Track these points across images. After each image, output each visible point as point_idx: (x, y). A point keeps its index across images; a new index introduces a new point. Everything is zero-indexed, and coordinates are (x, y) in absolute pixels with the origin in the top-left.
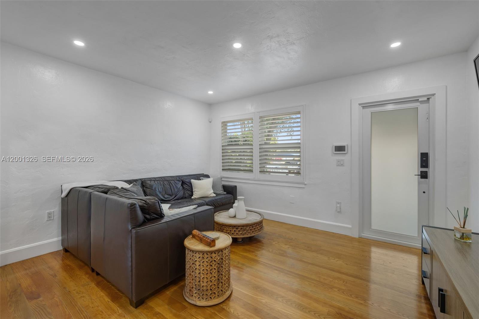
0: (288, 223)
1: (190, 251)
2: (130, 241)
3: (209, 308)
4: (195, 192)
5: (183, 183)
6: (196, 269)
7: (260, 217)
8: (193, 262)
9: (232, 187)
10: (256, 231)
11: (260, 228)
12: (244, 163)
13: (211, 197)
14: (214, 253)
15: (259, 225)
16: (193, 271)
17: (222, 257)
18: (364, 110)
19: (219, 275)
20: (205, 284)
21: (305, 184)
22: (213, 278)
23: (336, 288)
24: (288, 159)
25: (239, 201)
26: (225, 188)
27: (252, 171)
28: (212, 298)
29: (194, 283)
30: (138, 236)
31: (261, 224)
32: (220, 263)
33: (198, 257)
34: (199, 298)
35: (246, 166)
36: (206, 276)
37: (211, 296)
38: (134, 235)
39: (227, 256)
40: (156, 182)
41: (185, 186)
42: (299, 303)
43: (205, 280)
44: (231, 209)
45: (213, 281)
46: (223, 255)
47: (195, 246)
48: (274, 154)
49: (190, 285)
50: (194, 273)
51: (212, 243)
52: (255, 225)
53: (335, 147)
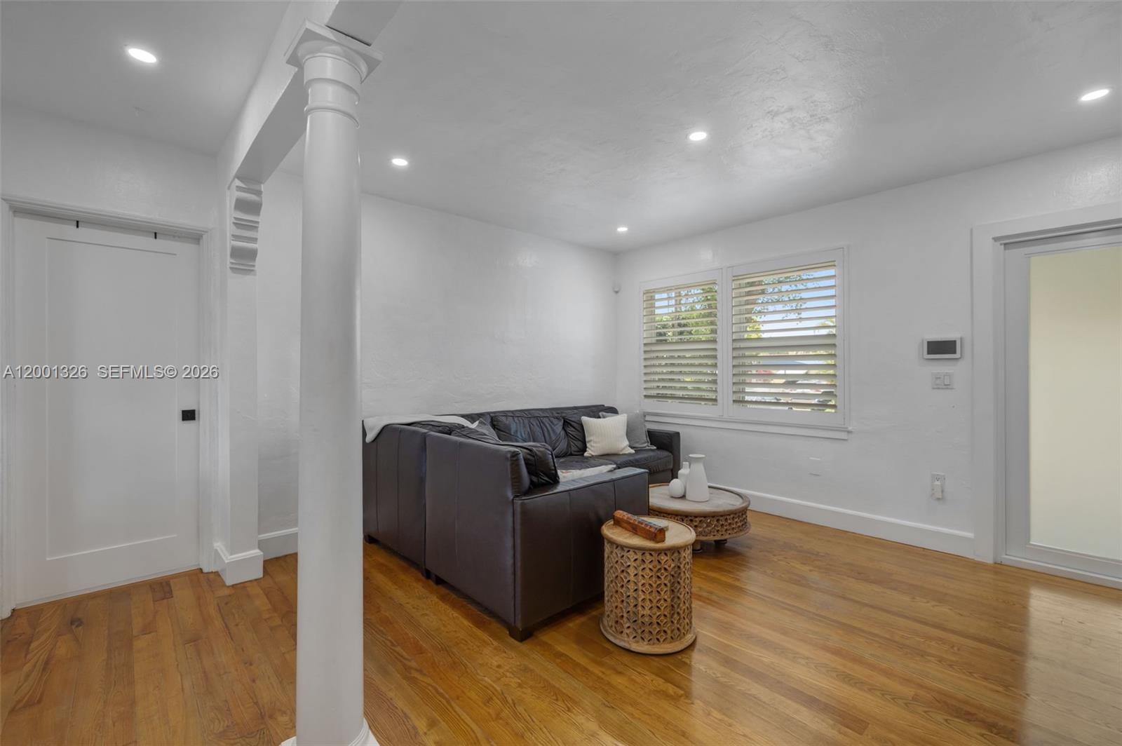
0: (805, 521)
1: (617, 548)
2: (510, 519)
3: (656, 659)
4: (592, 443)
5: (566, 423)
6: (629, 581)
7: (741, 500)
8: (622, 568)
9: (668, 434)
10: (733, 529)
11: (743, 525)
12: (679, 381)
13: (625, 454)
14: (663, 554)
15: (739, 516)
16: (622, 586)
17: (679, 564)
18: (1007, 251)
19: (674, 597)
20: (647, 612)
21: (849, 432)
22: (662, 602)
23: (933, 656)
24: (789, 372)
25: (692, 465)
26: (653, 437)
27: (715, 400)
28: (661, 640)
29: (626, 608)
30: (525, 512)
31: (744, 516)
32: (675, 575)
33: (632, 560)
34: (635, 637)
35: (685, 389)
36: (648, 597)
37: (658, 637)
38: (518, 509)
39: (688, 563)
40: (516, 419)
41: (570, 430)
42: (844, 672)
43: (648, 604)
44: (675, 481)
45: (662, 608)
46: (681, 560)
47: (626, 538)
48: (754, 363)
49: (616, 613)
50: (624, 589)
51: (659, 534)
52: (732, 516)
53: (929, 343)
